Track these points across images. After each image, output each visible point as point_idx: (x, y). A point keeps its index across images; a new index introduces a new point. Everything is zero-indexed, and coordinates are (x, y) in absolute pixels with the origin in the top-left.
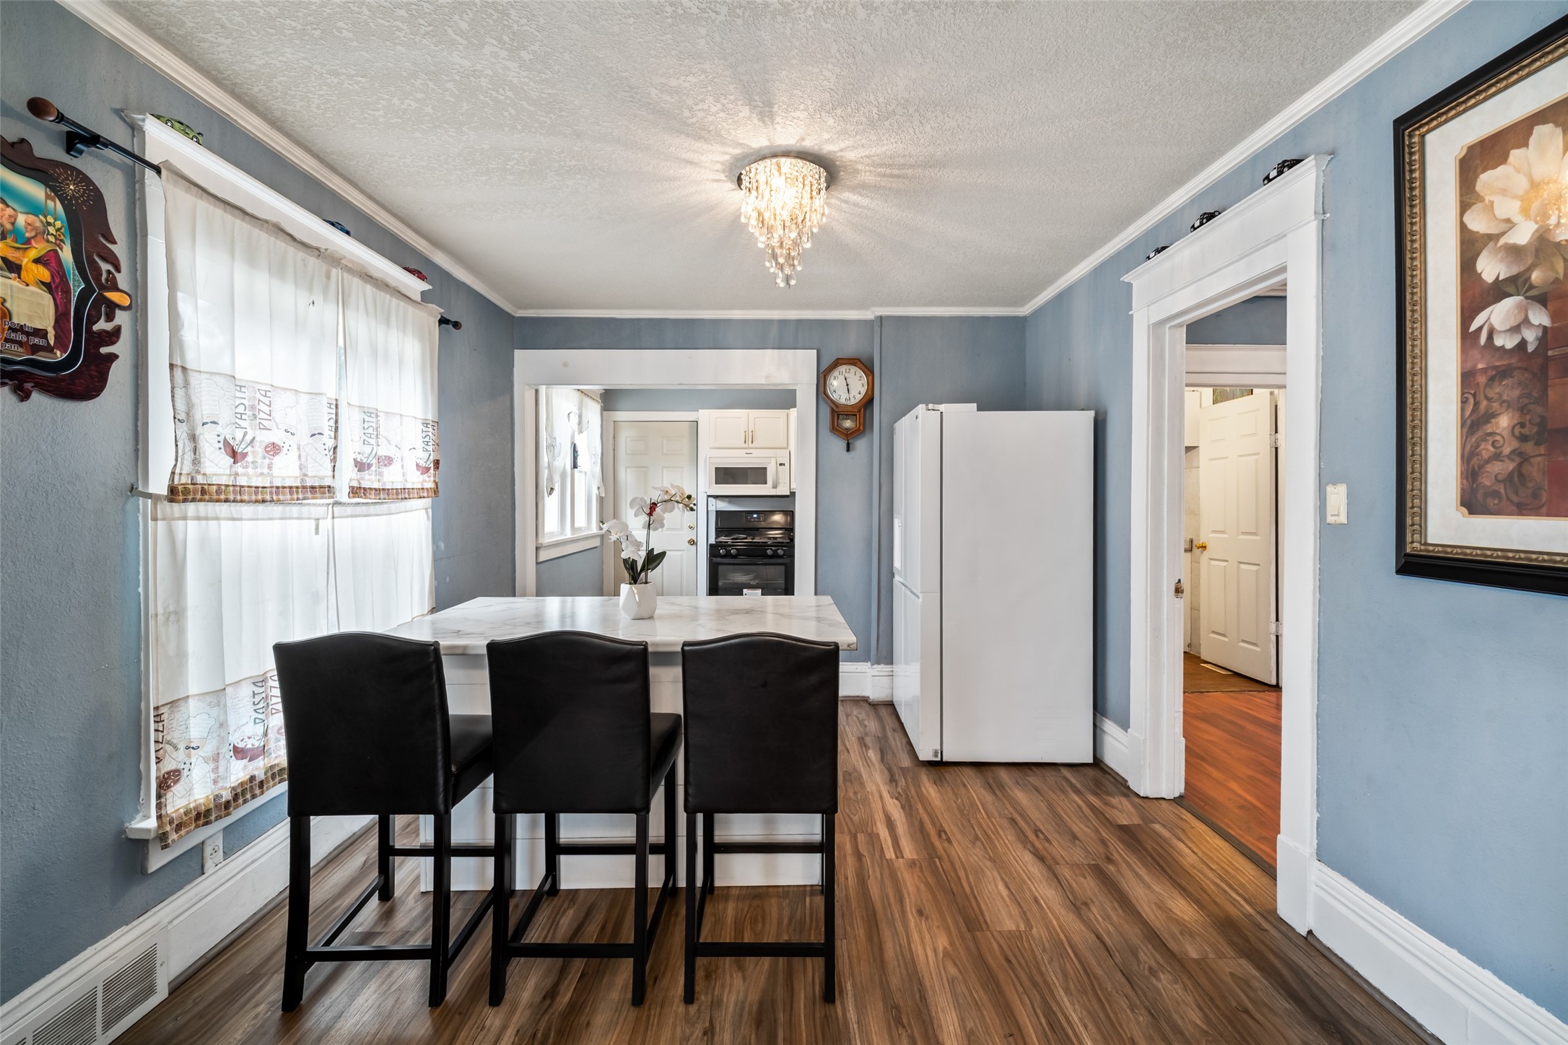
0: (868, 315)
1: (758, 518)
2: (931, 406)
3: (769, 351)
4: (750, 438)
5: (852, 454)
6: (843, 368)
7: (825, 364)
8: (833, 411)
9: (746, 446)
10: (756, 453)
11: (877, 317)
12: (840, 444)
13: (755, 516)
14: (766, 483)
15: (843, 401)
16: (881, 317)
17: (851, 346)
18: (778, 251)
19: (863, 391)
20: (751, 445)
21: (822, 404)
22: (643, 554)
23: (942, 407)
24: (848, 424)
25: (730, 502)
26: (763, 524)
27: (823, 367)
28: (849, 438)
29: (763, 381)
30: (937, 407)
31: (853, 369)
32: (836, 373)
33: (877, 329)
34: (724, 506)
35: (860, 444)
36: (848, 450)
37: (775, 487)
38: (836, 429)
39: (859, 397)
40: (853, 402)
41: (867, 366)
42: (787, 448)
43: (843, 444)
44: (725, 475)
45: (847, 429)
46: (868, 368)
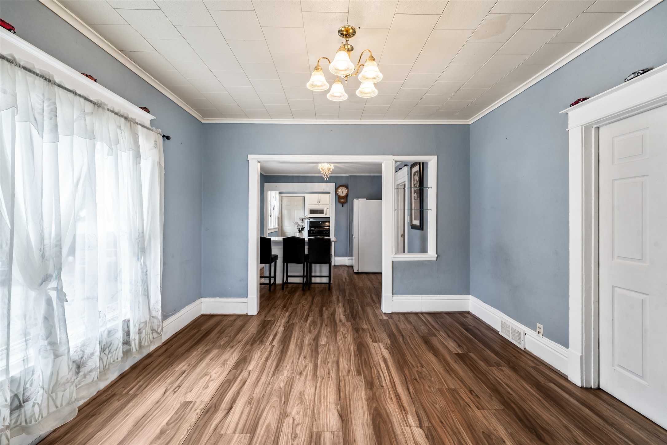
0: (347, 175)
1: (321, 223)
2: (357, 199)
3: (324, 183)
4: (319, 202)
5: (343, 207)
6: (341, 188)
7: (337, 186)
8: (339, 197)
9: (318, 204)
10: (321, 206)
11: (349, 176)
12: (340, 205)
13: (320, 223)
14: (323, 214)
15: (341, 195)
16: (350, 176)
17: (344, 182)
18: (325, 174)
19: (346, 193)
20: (319, 204)
21: (336, 196)
22: (301, 227)
23: (359, 199)
24: (342, 200)
25: (313, 219)
26: (323, 225)
27: (337, 187)
28: (343, 204)
29: (322, 191)
30: (358, 199)
31: (344, 188)
32: (340, 188)
33: (349, 179)
34: (312, 220)
35: (345, 205)
36: (342, 207)
37: (326, 215)
38: (339, 202)
39: (345, 194)
40: (344, 195)
41: (347, 187)
42: (329, 204)
43: (341, 205)
44: (312, 212)
45: (342, 202)
46: (347, 188)
